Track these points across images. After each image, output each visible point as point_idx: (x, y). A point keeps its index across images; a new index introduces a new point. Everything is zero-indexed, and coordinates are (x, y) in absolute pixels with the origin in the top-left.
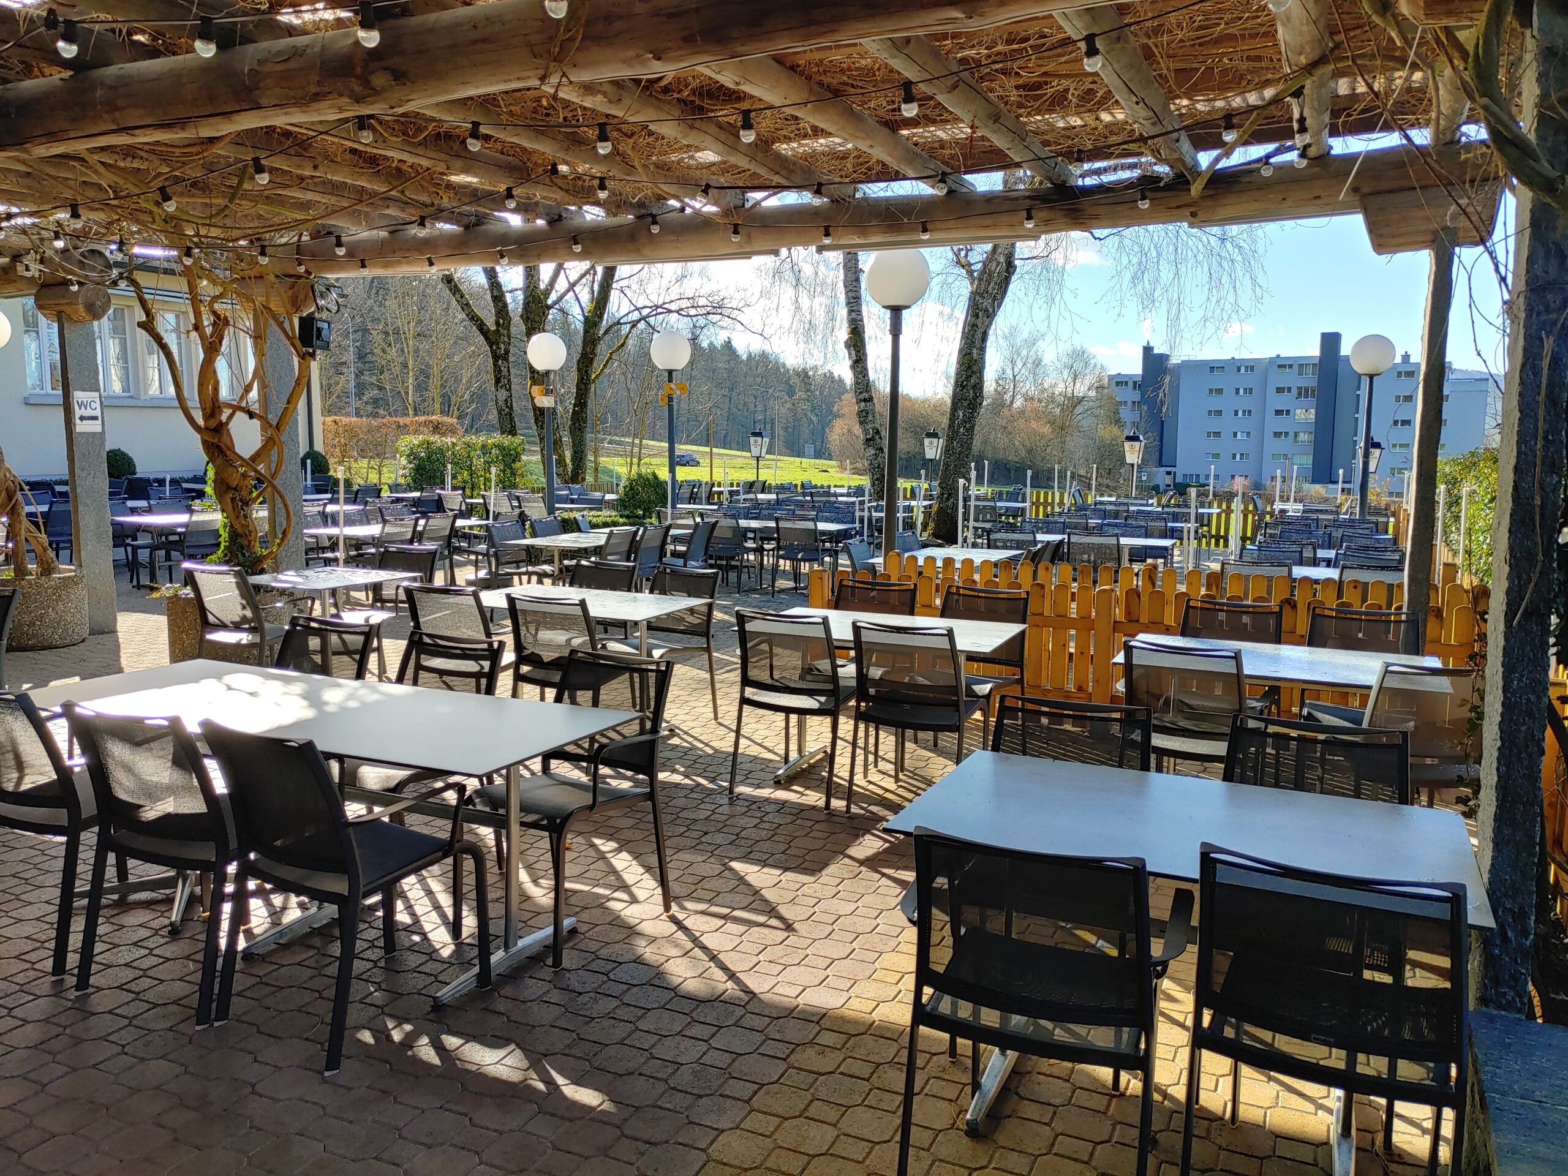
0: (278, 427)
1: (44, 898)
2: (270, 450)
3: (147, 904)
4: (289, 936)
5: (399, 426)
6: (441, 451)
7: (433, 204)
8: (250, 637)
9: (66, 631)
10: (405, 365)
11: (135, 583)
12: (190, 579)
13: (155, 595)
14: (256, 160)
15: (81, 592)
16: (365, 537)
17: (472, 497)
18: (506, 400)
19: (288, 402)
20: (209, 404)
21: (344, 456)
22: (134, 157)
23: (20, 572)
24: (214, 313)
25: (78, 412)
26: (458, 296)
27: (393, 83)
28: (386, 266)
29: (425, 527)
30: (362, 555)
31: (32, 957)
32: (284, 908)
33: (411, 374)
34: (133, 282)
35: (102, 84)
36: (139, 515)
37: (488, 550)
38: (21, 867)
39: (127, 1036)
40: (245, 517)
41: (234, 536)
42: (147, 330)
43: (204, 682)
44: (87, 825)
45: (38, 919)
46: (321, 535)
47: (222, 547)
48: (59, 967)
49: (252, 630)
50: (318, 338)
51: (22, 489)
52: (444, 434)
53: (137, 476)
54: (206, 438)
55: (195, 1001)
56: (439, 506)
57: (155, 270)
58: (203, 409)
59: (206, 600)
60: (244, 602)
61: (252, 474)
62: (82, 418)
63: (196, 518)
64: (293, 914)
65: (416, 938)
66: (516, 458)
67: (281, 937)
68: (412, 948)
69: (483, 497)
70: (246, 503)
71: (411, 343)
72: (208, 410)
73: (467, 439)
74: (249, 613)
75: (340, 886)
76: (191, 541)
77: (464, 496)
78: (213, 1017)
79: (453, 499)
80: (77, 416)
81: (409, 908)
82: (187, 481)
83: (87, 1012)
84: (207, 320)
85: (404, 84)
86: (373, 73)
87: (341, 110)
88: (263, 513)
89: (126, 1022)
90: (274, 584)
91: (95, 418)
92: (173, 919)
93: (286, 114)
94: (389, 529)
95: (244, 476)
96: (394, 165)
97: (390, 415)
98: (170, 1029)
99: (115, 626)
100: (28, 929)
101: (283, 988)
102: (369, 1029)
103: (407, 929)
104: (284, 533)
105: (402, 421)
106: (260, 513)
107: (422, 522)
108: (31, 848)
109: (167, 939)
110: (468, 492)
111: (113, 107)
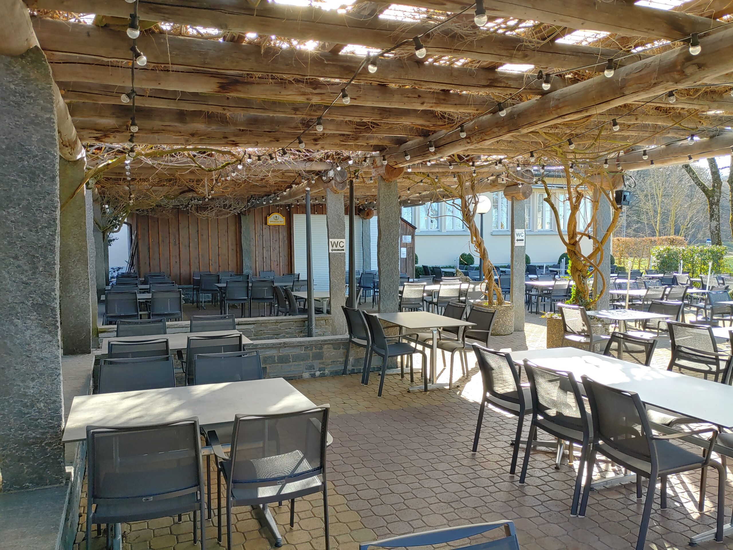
0: (601, 243)
1: (504, 440)
2: (597, 253)
3: (545, 453)
4: (610, 485)
5: (651, 241)
6: (676, 253)
7: (697, 128)
8: (585, 339)
9: (505, 329)
10: (655, 211)
11: (530, 310)
12: (560, 311)
13: (543, 317)
14: (614, 120)
15: (512, 313)
16: (637, 296)
17: (692, 277)
18: (716, 227)
19: (608, 231)
20: (572, 233)
21: (621, 256)
22: (556, 128)
23: (491, 303)
24: (577, 192)
25: (516, 238)
26: (691, 174)
27: (697, 70)
28: (663, 162)
29: (670, 292)
30: (634, 304)
31: (502, 463)
32: (606, 471)
33: (659, 215)
34: (544, 182)
35: (553, 99)
36: (532, 281)
37: (705, 306)
38: (495, 425)
39: (541, 509)
40: (584, 284)
41: (578, 292)
42: (548, 202)
43: (573, 357)
44: (528, 412)
45: (502, 448)
46: (615, 294)
47: (572, 297)
48: (512, 471)
49: (586, 336)
50: (624, 200)
51: (494, 269)
52: (676, 245)
53: (531, 264)
54: (569, 248)
55: (570, 502)
56: (674, 281)
57: (552, 176)
58: (569, 235)
59: (566, 320)
60: (584, 323)
61: (589, 264)
62: (517, 240)
63: (558, 283)
64: (611, 475)
65: (678, 504)
66: (720, 258)
67: (607, 484)
68: (675, 508)
69: (701, 278)
70: (584, 277)
71: (660, 199)
72: (571, 236)
73: (691, 247)
74: (586, 328)
75: (646, 467)
76: (554, 294)
77: (690, 277)
78: (578, 512)
79: (683, 278)
80: (516, 239)
81: (672, 487)
82: (550, 267)
83: (524, 493)
84: (574, 195)
85: (704, 70)
86: (687, 67)
87: (666, 88)
88: (592, 282)
89: (540, 503)
90: (598, 316)
91: (522, 240)
92: (557, 462)
93: (637, 96)
94: (650, 292)
95: (585, 265)
96: (678, 111)
97: (646, 236)
98: (559, 512)
99: (523, 329)
100: (499, 451)
101: (609, 509)
102: (655, 544)
103: (671, 498)
104: (602, 292)
105: (653, 239)
106: (590, 282)
107: (668, 289)
108: (498, 417)
109: (554, 471)
110: (690, 274)
111: (557, 107)
